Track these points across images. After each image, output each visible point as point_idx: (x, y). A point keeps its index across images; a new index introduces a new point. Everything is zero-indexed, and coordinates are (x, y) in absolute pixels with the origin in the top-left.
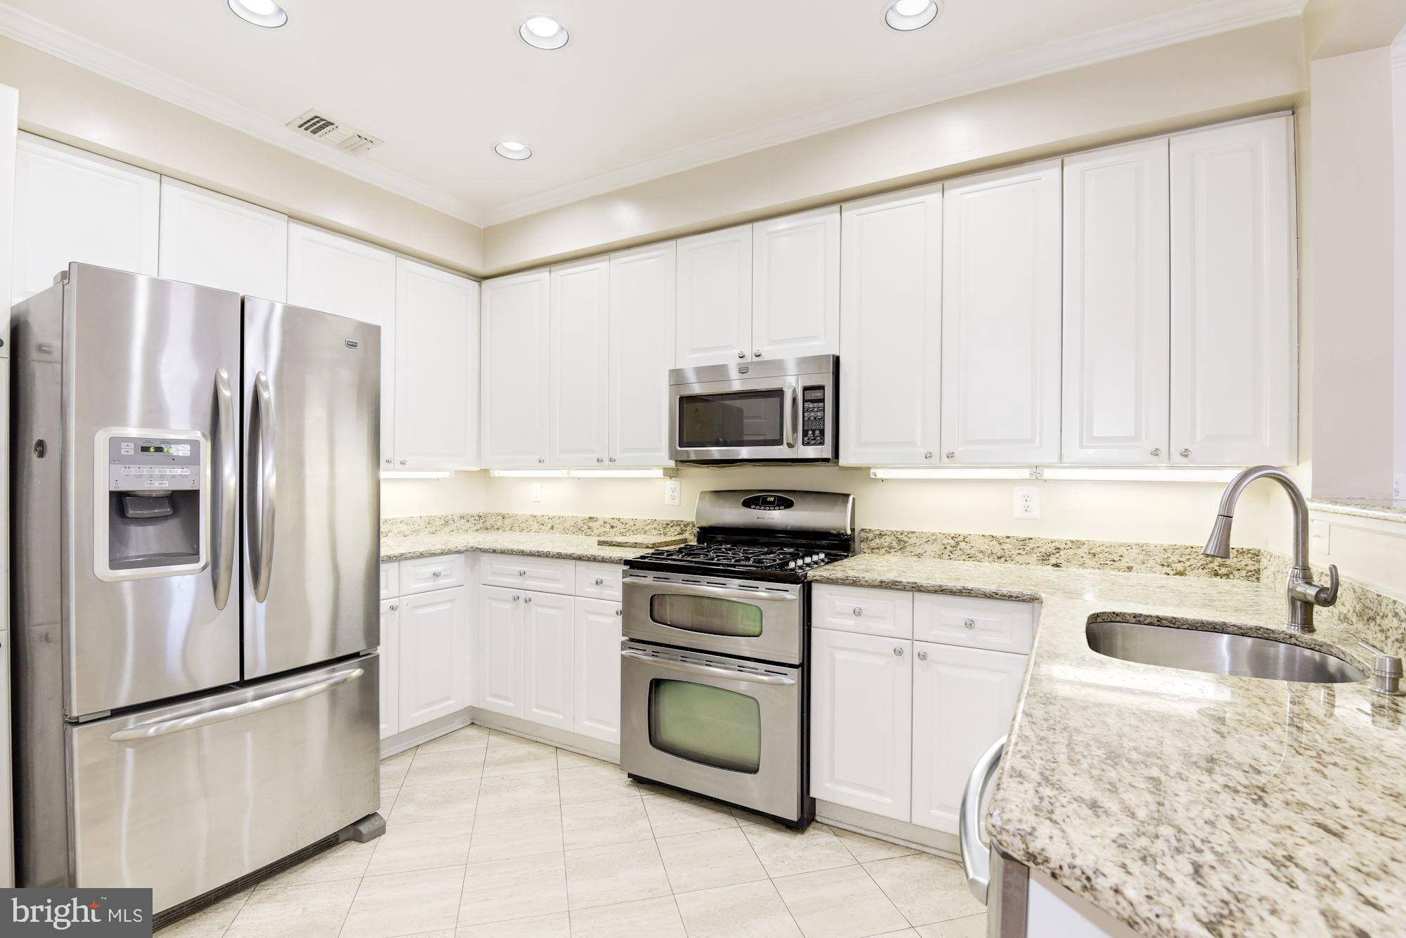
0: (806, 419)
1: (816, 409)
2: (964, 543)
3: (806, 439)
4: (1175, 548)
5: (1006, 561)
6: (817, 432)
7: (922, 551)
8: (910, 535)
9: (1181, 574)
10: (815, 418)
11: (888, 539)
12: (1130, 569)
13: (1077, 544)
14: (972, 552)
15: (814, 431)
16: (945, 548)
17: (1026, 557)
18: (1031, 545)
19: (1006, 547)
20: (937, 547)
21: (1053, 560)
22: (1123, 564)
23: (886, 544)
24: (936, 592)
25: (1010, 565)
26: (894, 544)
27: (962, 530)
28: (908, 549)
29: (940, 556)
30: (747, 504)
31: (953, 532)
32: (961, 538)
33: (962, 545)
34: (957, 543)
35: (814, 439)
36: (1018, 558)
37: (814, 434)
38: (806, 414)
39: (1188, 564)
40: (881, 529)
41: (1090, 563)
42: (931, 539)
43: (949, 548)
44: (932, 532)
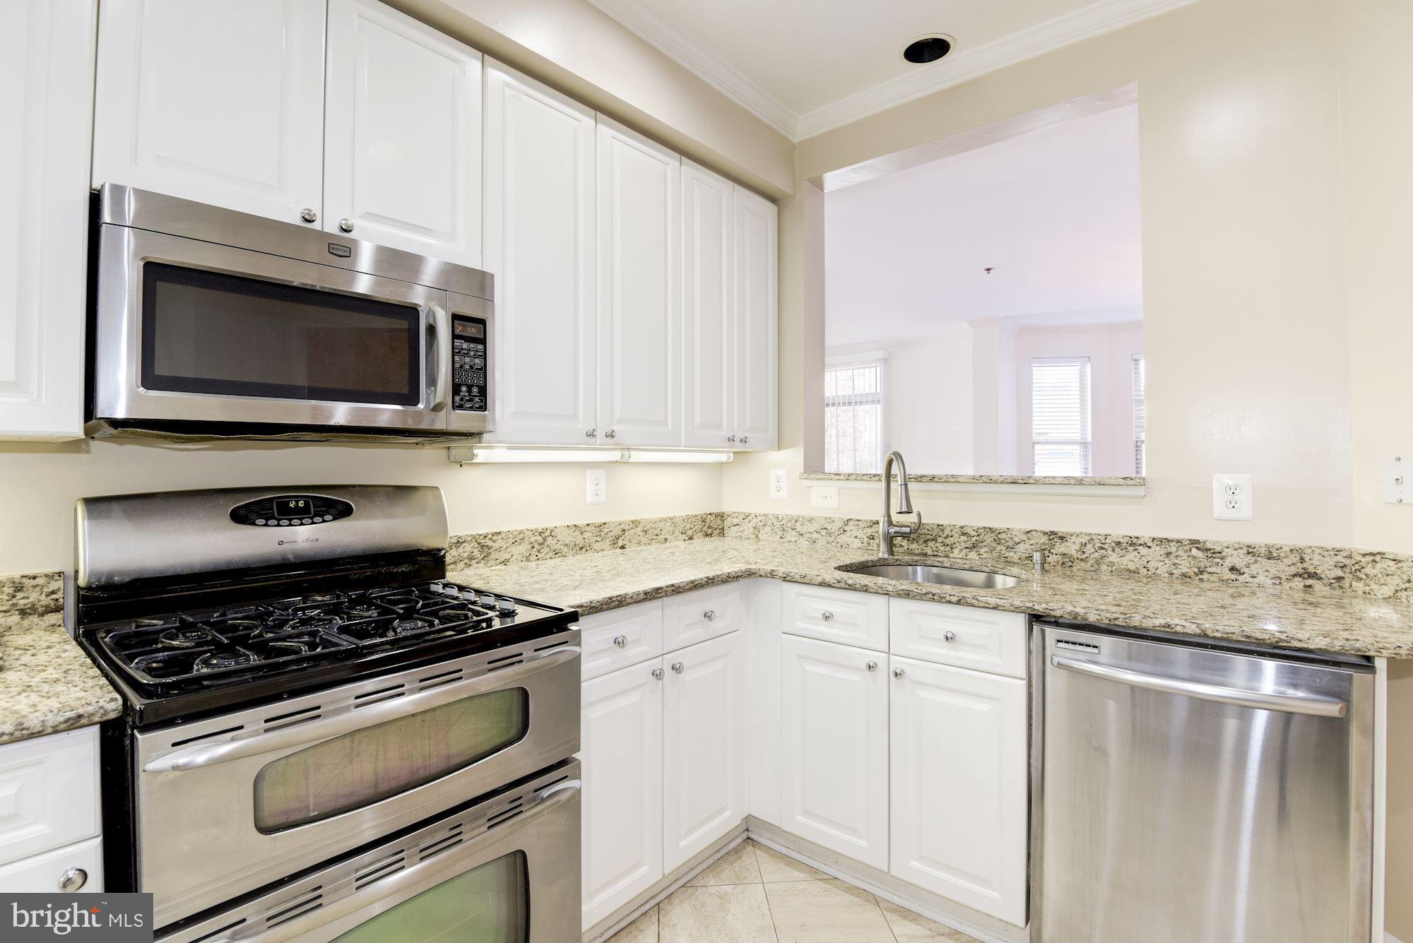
0: (457, 366)
1: (472, 353)
2: (551, 538)
3: (457, 398)
4: (688, 517)
5: (587, 551)
6: (475, 390)
7: (507, 556)
8: (495, 538)
9: (691, 538)
10: (471, 367)
11: (468, 547)
12: (666, 539)
13: (635, 523)
14: (558, 546)
15: (470, 387)
16: (533, 547)
17: (601, 543)
18: (606, 530)
19: (587, 535)
20: (523, 548)
21: (620, 543)
22: (661, 538)
23: (466, 555)
24: (690, 589)
25: (590, 554)
26: (476, 552)
27: (550, 525)
28: (492, 556)
29: (528, 559)
30: (241, 517)
31: (540, 527)
32: (548, 533)
33: (549, 539)
34: (545, 539)
35: (471, 400)
36: (596, 546)
37: (469, 391)
38: (457, 358)
39: (695, 529)
40: (459, 534)
41: (644, 540)
42: (518, 538)
43: (537, 547)
44: (519, 529)
